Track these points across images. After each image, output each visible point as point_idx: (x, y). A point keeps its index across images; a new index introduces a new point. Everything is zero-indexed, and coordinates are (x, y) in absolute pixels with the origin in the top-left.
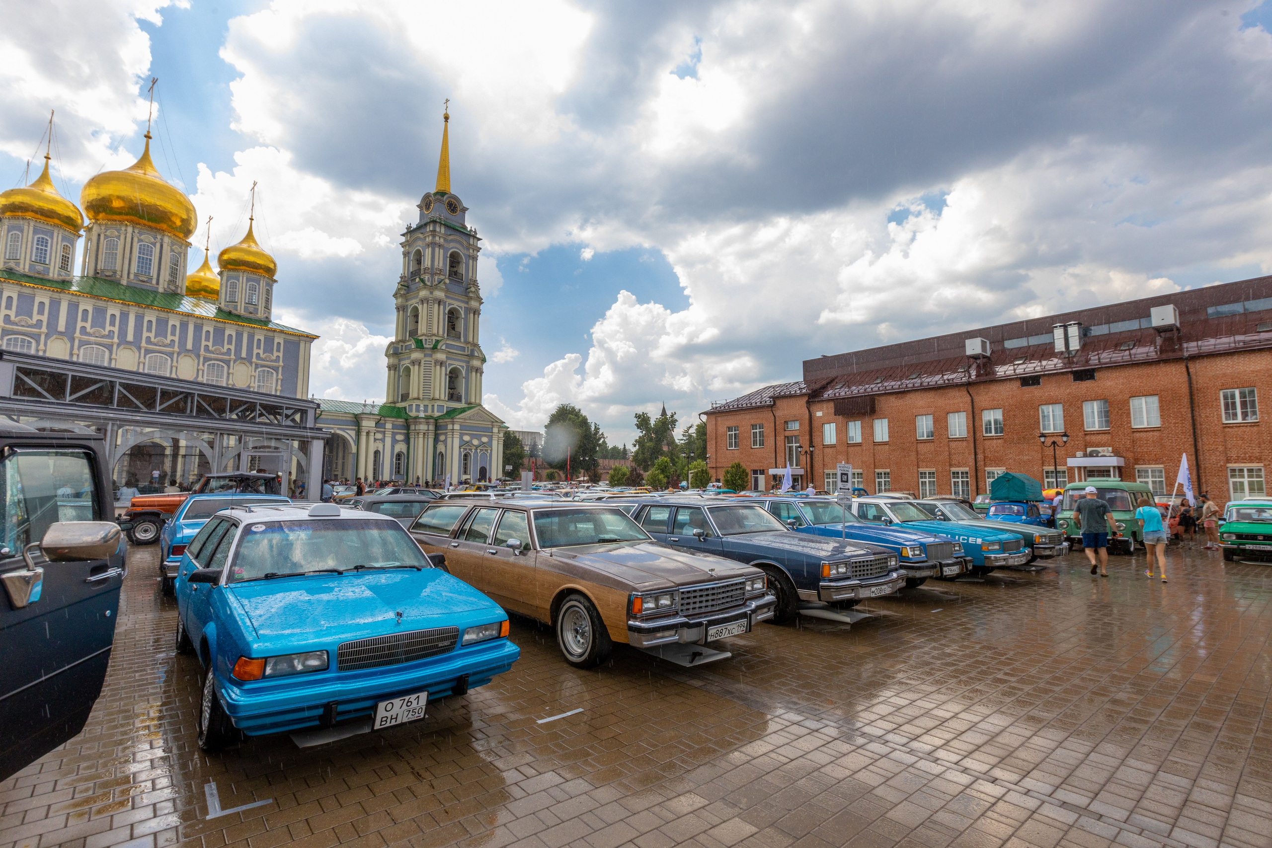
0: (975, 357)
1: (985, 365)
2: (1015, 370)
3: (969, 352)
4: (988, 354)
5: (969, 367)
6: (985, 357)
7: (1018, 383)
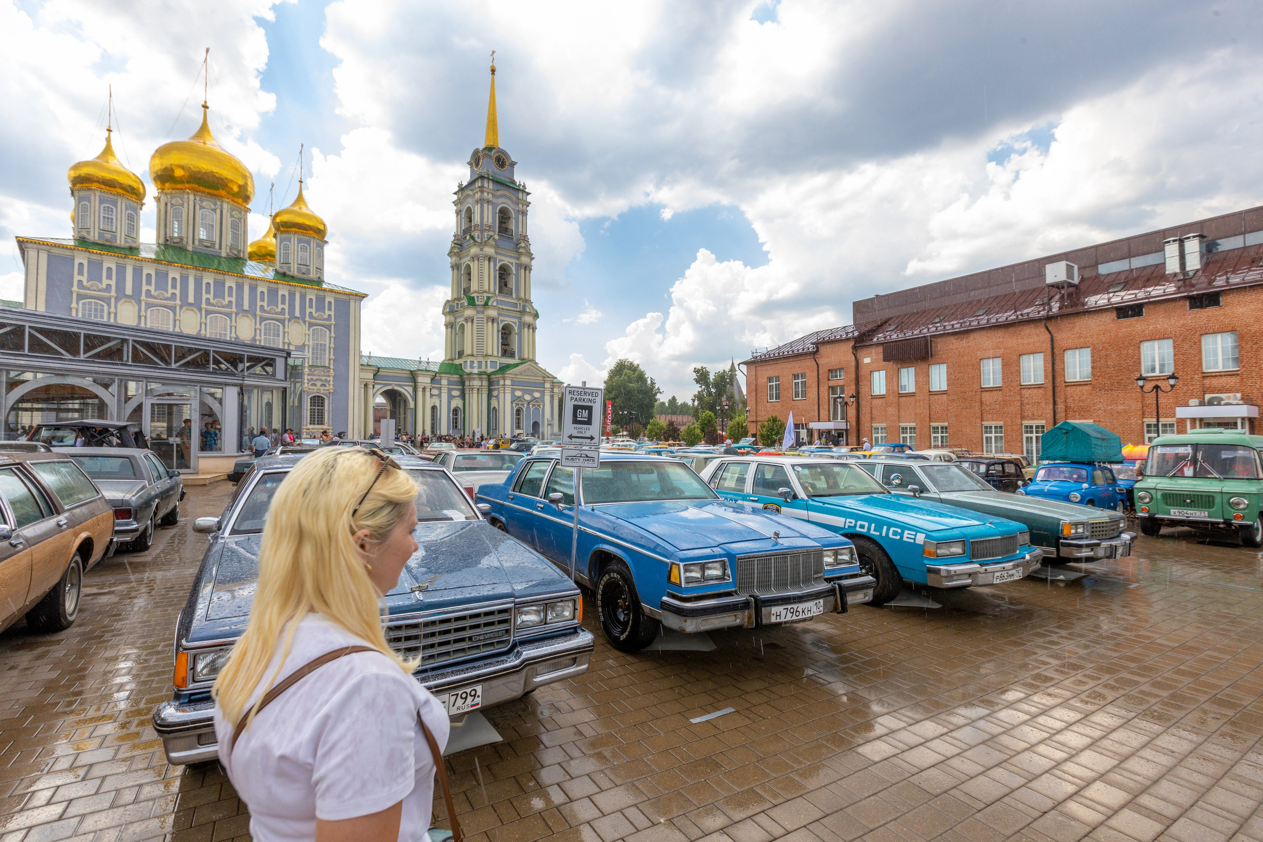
0: (1058, 286)
1: (1070, 295)
2: (1109, 299)
3: (1050, 279)
4: (1076, 280)
5: (1050, 299)
6: (1070, 285)
7: (1114, 315)
